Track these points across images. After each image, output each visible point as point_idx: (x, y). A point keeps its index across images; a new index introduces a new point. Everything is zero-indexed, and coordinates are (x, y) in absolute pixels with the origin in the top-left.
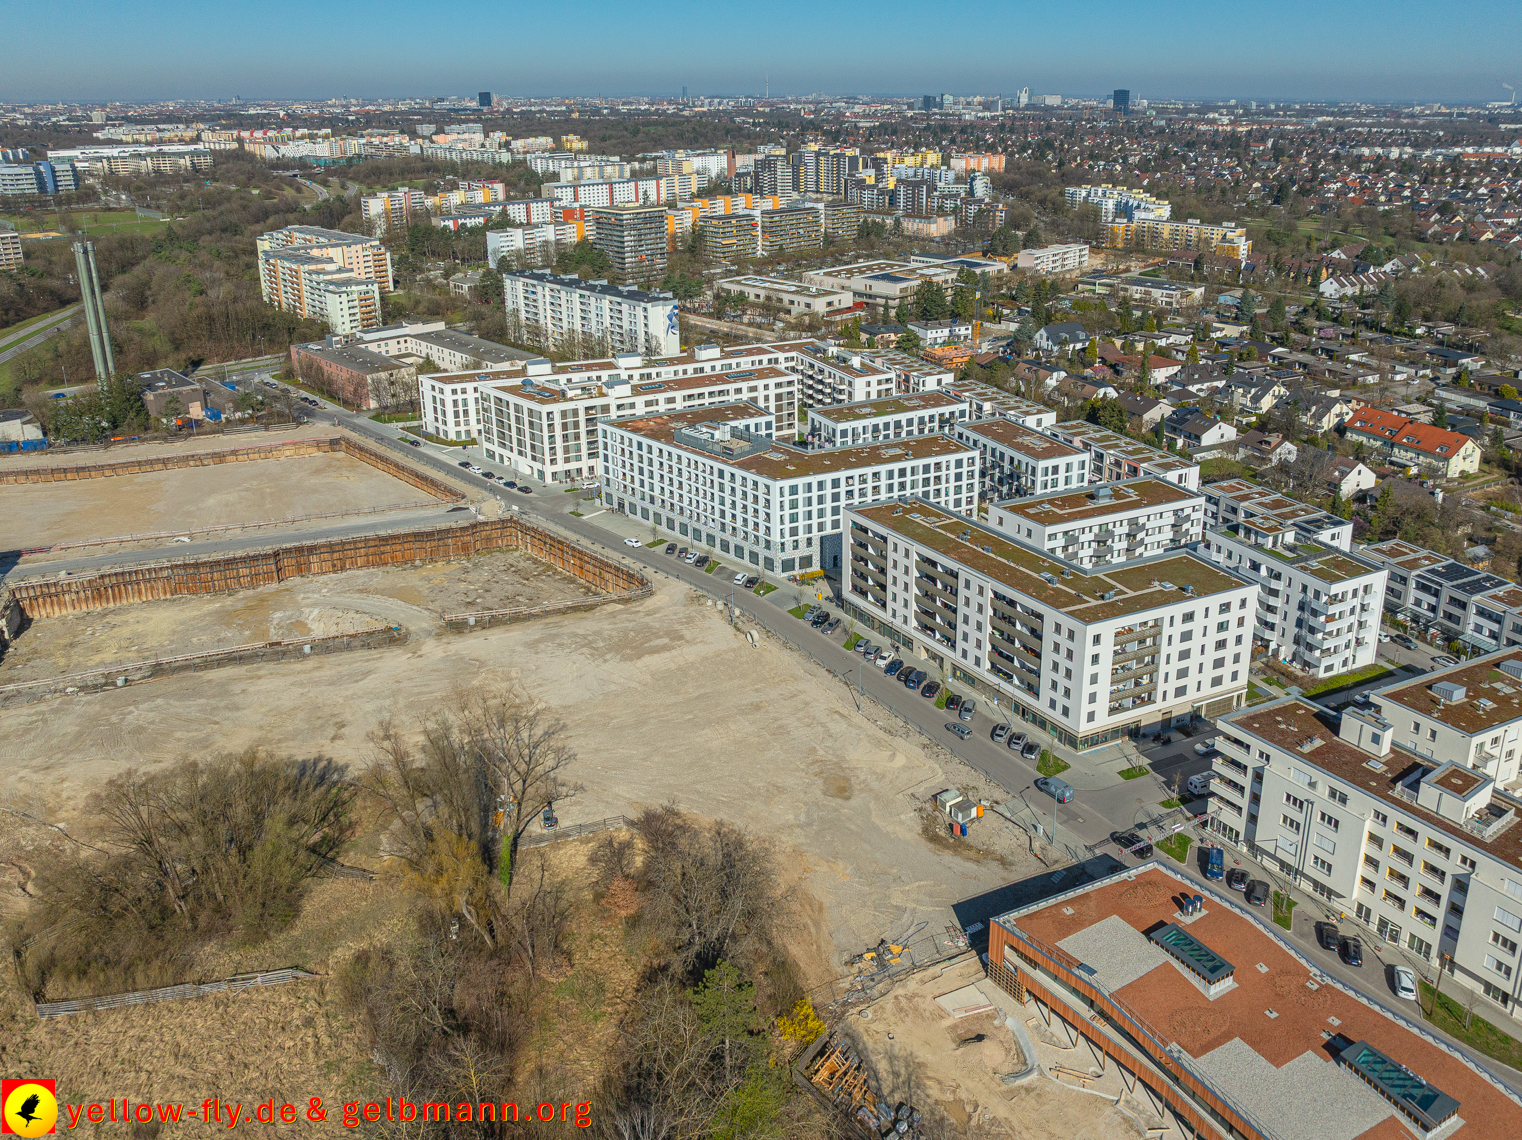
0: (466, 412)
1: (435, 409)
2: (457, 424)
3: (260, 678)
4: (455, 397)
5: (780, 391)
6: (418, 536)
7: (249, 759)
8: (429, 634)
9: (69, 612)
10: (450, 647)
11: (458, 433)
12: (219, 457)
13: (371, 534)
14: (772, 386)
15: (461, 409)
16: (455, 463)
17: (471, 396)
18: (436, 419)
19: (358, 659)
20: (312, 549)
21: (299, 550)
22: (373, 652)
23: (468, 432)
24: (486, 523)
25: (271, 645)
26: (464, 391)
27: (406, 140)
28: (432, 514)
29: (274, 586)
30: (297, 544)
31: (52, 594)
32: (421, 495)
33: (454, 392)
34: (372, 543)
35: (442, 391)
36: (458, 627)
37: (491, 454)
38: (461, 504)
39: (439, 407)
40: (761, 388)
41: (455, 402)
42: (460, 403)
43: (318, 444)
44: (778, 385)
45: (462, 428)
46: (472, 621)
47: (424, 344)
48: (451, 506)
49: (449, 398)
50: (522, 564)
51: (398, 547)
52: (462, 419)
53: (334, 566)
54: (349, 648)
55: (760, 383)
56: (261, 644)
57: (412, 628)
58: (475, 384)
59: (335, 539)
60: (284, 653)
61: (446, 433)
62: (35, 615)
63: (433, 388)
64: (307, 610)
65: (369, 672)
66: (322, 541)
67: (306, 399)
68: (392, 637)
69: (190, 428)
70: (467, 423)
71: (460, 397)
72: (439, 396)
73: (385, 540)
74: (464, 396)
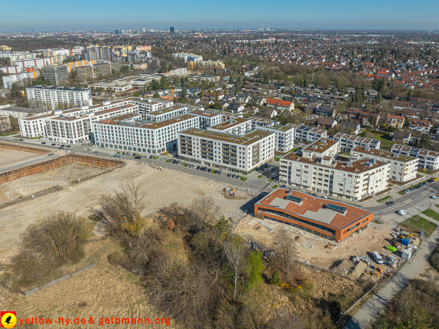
0: (38, 128)
1: (26, 129)
2: (35, 132)
5: (134, 110)
6: (43, 163)
8: (68, 185)
10: (78, 187)
11: (36, 135)
13: (27, 165)
14: (132, 109)
15: (36, 127)
16: (40, 143)
18: (27, 132)
19: (51, 196)
20: (10, 173)
21: (6, 174)
22: (54, 193)
23: (39, 134)
24: (63, 157)
28: (44, 158)
29: (6, 183)
30: (4, 172)
33: (33, 122)
34: (29, 168)
35: (29, 123)
36: (76, 182)
37: (51, 139)
38: (51, 153)
39: (28, 128)
40: (129, 110)
41: (34, 125)
42: (35, 126)
44: (134, 109)
45: (37, 133)
46: (79, 180)
48: (48, 154)
49: (31, 125)
51: (37, 168)
52: (36, 130)
54: (46, 194)
55: (129, 109)
56: (16, 198)
57: (62, 185)
59: (16, 168)
60: (26, 199)
63: (25, 122)
65: (57, 198)
66: (12, 170)
68: (57, 189)
70: (38, 131)
72: (27, 124)
73: (33, 166)
74: (37, 123)
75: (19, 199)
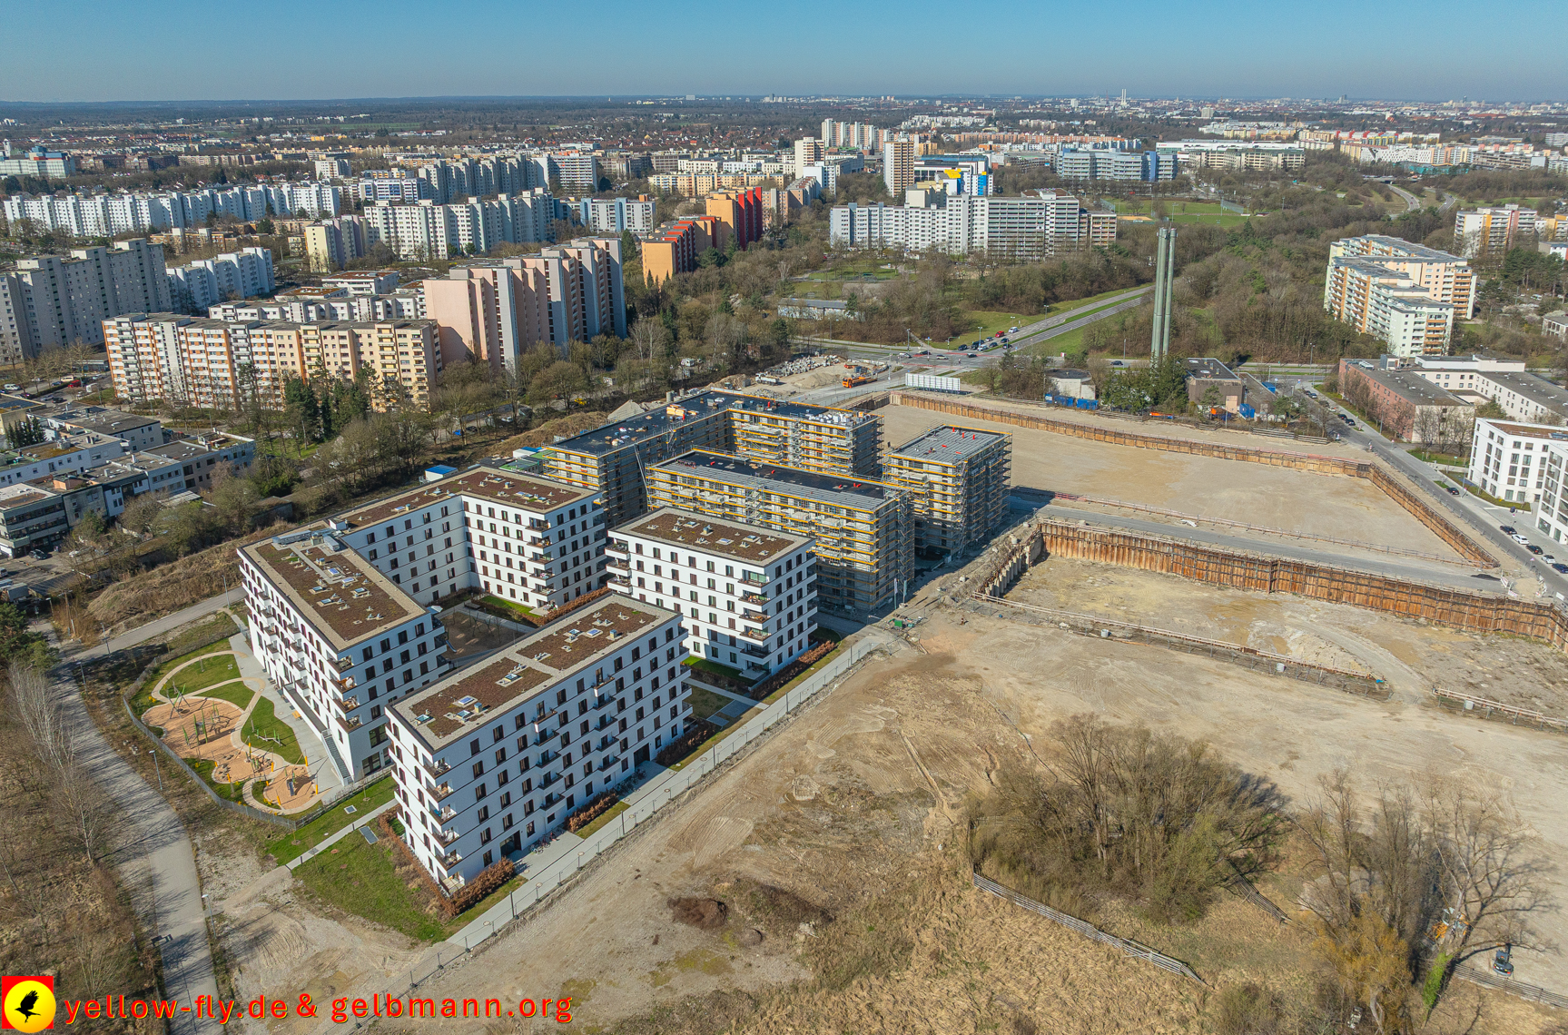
0: (1525, 472)
1: (1488, 460)
2: (1511, 482)
3: (1227, 678)
4: (1516, 451)
6: (1430, 592)
7: (1198, 752)
8: (1415, 700)
9: (1078, 557)
10: (1435, 723)
11: (1509, 493)
12: (1243, 454)
13: (1378, 574)
15: (1520, 466)
16: (1497, 525)
17: (1537, 454)
18: (1486, 471)
19: (1330, 697)
20: (1311, 570)
21: (1299, 567)
22: (1347, 695)
23: (1522, 494)
24: (1517, 603)
25: (1247, 650)
26: (1529, 447)
27: (1529, 150)
28: (1454, 573)
29: (1264, 594)
30: (1297, 560)
31: (1070, 537)
32: (1446, 549)
33: (1517, 445)
34: (1377, 584)
35: (1501, 441)
36: (1451, 706)
37: (1545, 527)
38: (1492, 572)
39: (1493, 457)
41: (1515, 458)
42: (1521, 460)
43: (1345, 466)
45: (1516, 488)
46: (1469, 705)
47: (1492, 384)
48: (1479, 571)
49: (1508, 450)
50: (1551, 664)
51: (1404, 597)
52: (1518, 477)
53: (1330, 594)
54: (1323, 682)
56: (1237, 646)
57: (1397, 688)
58: (1546, 442)
59: (1337, 567)
60: (1257, 663)
61: (1494, 489)
62: (1052, 550)
63: (1492, 435)
64: (1291, 630)
65: (1338, 715)
66: (1324, 565)
67: (1343, 417)
68: (1373, 689)
69: (1222, 419)
70: (1523, 484)
71: (1522, 452)
72: (1495, 445)
73: (1392, 585)
74: (1528, 452)
75: (1243, 654)
